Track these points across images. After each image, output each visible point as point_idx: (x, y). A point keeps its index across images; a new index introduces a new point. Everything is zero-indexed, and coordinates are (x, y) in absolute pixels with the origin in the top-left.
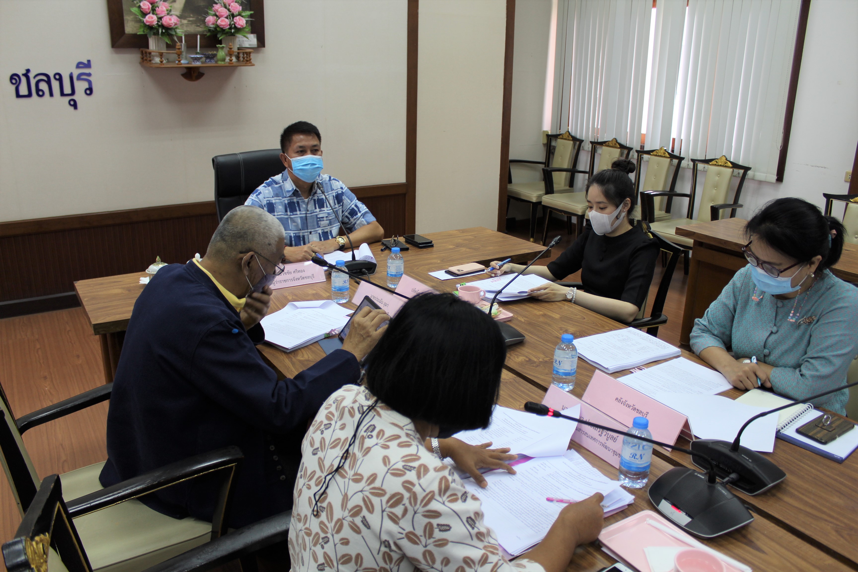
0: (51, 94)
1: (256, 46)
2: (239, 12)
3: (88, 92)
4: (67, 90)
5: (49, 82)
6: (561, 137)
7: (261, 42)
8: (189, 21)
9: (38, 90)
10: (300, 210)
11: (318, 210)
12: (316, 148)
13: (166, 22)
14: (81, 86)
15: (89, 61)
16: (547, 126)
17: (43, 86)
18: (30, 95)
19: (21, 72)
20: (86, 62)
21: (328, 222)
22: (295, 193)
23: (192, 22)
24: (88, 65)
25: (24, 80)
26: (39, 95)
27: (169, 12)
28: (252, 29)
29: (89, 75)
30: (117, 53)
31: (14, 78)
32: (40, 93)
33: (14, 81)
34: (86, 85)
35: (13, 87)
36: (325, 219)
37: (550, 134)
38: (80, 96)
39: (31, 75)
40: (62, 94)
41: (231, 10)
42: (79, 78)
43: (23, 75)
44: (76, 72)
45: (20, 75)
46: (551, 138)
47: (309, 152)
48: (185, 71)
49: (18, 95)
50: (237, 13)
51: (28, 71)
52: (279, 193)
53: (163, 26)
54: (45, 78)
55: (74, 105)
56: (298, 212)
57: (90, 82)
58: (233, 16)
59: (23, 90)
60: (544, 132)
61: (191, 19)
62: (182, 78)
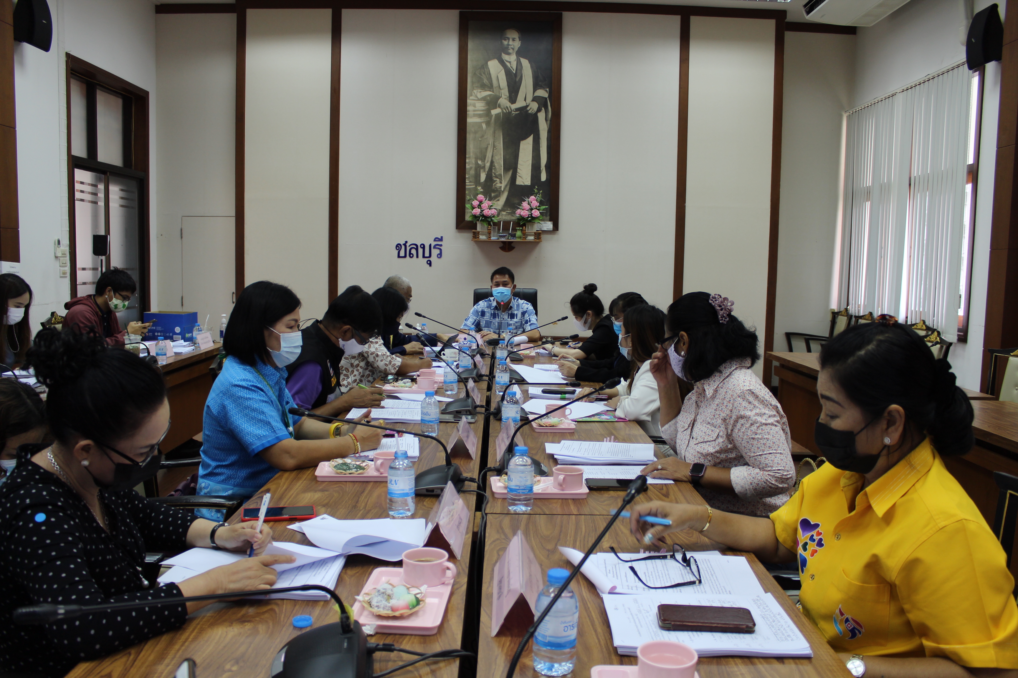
0: (417, 257)
1: (552, 230)
2: (536, 206)
3: (439, 256)
4: (427, 254)
5: (417, 250)
6: (840, 314)
7: (556, 227)
8: (507, 213)
9: (410, 253)
10: (498, 318)
11: (509, 319)
12: (506, 283)
13: (485, 213)
14: (435, 252)
15: (442, 237)
16: (834, 305)
17: (414, 251)
18: (405, 257)
19: (402, 243)
20: (440, 238)
21: (515, 327)
22: (496, 308)
23: (509, 214)
24: (441, 239)
25: (403, 247)
26: (410, 257)
27: (490, 208)
28: (550, 218)
29: (441, 245)
30: (459, 232)
31: (398, 246)
32: (411, 255)
33: (398, 248)
34: (438, 251)
35: (397, 251)
36: (513, 325)
37: (836, 311)
38: (434, 259)
39: (408, 245)
40: (424, 257)
41: (532, 206)
42: (434, 247)
43: (403, 244)
44: (433, 244)
45: (402, 244)
46: (835, 315)
47: (501, 285)
48: (502, 245)
49: (399, 256)
50: (535, 207)
51: (406, 242)
52: (489, 306)
53: (483, 216)
54: (415, 247)
55: (430, 264)
56: (497, 319)
57: (440, 249)
58: (532, 209)
59: (402, 254)
60: (831, 309)
61: (508, 211)
62: (500, 250)
